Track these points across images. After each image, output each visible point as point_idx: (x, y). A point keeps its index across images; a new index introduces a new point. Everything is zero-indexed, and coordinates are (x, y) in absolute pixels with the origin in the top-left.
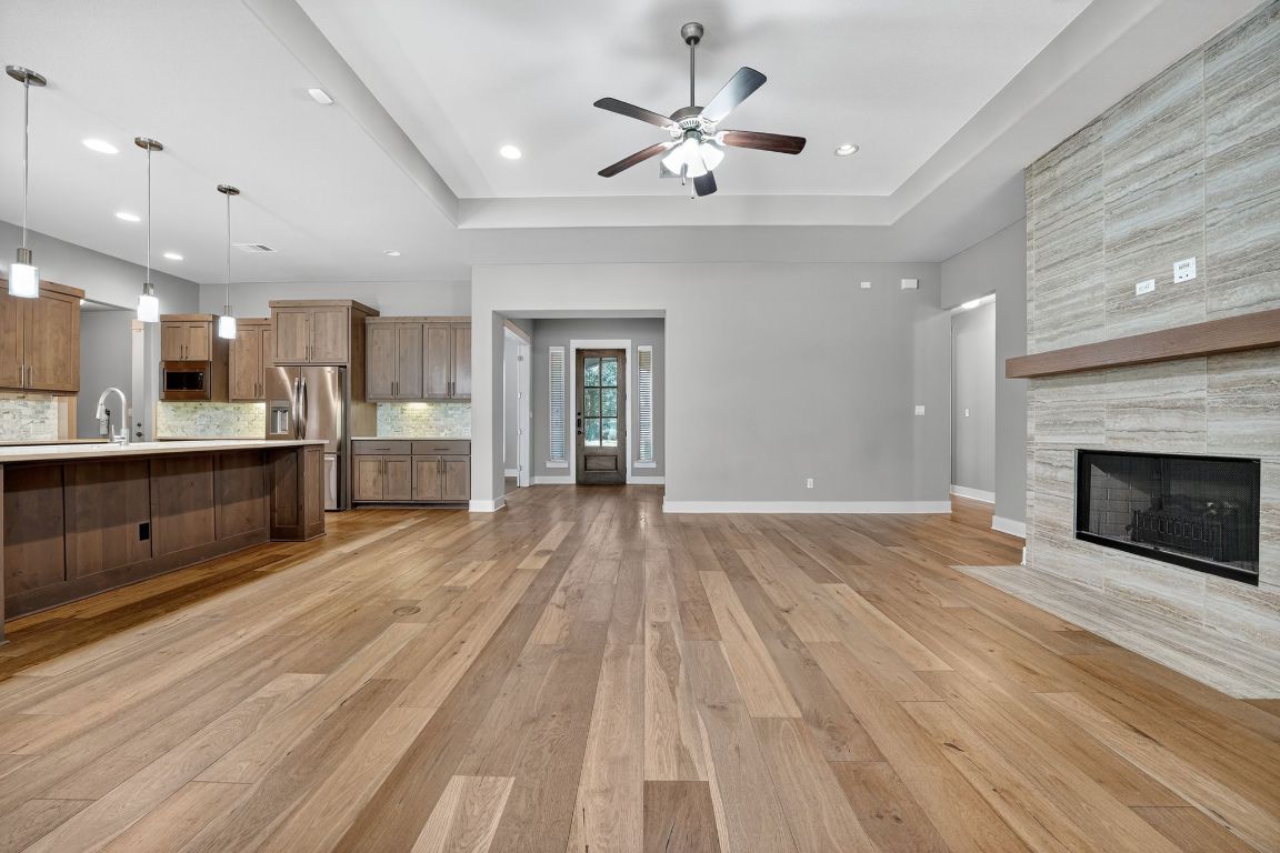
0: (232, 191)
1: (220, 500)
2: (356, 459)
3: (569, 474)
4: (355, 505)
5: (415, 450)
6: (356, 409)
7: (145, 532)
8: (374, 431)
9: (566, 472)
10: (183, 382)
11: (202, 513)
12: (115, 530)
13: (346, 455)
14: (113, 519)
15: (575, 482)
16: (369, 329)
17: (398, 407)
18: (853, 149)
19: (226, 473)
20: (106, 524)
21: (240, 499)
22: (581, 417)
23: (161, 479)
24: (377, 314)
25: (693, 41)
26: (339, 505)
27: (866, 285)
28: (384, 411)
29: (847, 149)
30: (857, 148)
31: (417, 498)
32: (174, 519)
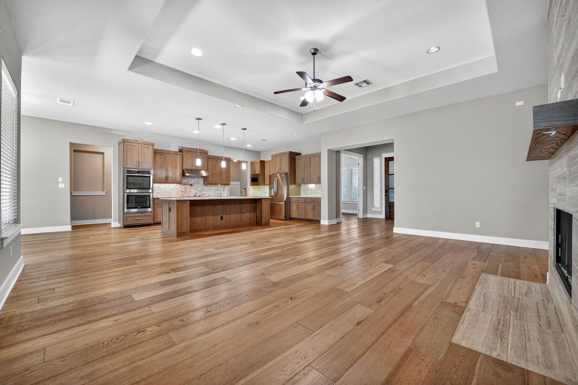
0: (245, 129)
1: (241, 212)
2: (291, 204)
3: (382, 214)
4: (291, 219)
5: (307, 201)
6: (292, 187)
7: (222, 218)
8: (299, 194)
9: (380, 213)
10: (255, 180)
11: (236, 215)
12: (215, 217)
13: (288, 202)
14: (214, 215)
15: (384, 218)
16: (296, 159)
17: (306, 185)
18: (437, 49)
19: (243, 205)
20: (213, 216)
21: (247, 213)
22: (387, 188)
23: (226, 206)
24: (300, 154)
25: (314, 54)
26: (285, 218)
27: (521, 103)
28: (303, 187)
29: (434, 49)
30: (439, 48)
31: (307, 218)
32: (229, 216)
